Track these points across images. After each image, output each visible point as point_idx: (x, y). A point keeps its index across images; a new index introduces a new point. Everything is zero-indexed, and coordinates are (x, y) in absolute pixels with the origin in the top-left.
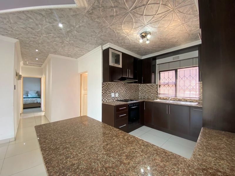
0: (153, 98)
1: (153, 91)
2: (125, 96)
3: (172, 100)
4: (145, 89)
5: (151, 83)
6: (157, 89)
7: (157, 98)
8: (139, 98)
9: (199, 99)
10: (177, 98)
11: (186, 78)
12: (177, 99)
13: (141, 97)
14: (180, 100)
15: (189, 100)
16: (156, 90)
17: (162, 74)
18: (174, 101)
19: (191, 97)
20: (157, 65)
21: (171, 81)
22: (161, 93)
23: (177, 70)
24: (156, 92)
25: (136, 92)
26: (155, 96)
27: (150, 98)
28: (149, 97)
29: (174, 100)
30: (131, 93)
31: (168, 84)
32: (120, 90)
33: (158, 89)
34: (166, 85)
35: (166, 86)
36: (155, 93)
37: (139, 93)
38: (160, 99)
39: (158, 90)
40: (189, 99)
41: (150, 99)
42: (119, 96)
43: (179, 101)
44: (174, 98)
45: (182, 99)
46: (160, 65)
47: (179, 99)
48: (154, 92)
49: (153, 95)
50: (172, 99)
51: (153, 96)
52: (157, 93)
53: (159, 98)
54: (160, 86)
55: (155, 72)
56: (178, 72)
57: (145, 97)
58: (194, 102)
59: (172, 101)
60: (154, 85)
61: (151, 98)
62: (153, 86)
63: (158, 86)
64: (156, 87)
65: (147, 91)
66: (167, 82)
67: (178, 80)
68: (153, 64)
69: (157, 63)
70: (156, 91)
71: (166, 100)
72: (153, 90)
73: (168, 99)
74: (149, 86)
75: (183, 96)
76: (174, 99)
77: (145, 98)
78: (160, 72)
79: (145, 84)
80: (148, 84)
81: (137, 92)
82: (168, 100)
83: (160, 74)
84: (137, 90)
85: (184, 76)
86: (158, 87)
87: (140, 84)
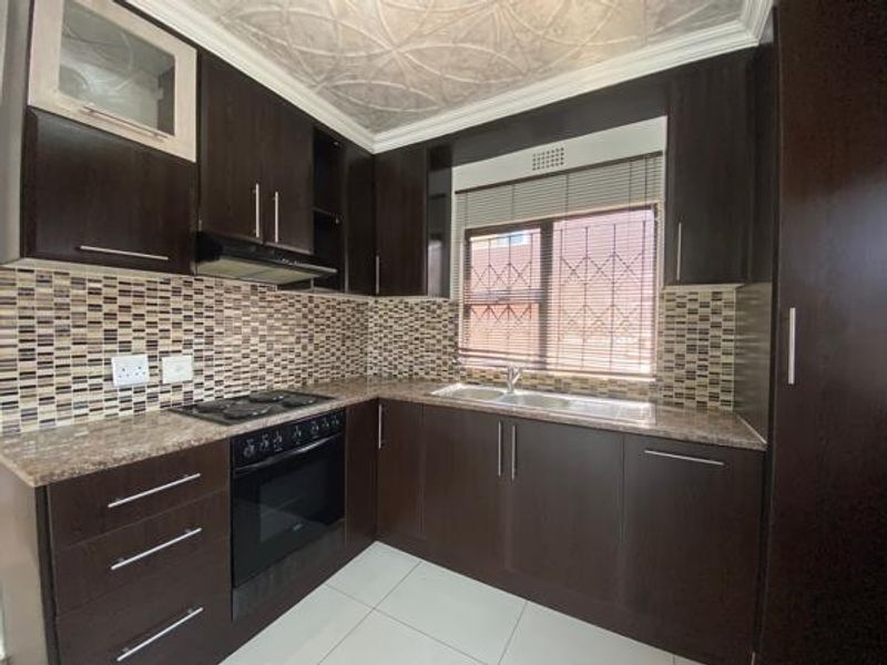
0: (433, 375)
1: (434, 337)
2: (261, 373)
3: (526, 388)
4: (396, 326)
5: (422, 294)
6: (451, 326)
7: (455, 373)
8: (370, 372)
9: (654, 380)
10: (550, 373)
11: (592, 270)
12: (549, 382)
13: (376, 370)
14: (561, 387)
15: (603, 384)
16: (450, 334)
17: (479, 244)
18: (532, 393)
19: (616, 368)
20: (454, 197)
21: (519, 286)
22: (471, 346)
23: (551, 227)
24: (446, 342)
25: (348, 343)
26: (445, 364)
27: (422, 373)
28: (416, 369)
29: (534, 388)
30: (311, 347)
31: (505, 301)
32: (209, 329)
33: (457, 325)
34: (496, 304)
35: (498, 309)
36: (445, 347)
37: (370, 349)
38: (469, 378)
39: (456, 334)
40: (605, 378)
41: (422, 379)
42: (198, 372)
43: (558, 391)
44: (533, 372)
45: (575, 379)
46: (470, 195)
47: (558, 380)
48: (439, 341)
49: (434, 356)
50: (526, 378)
51: (433, 362)
52: (455, 346)
53: (464, 373)
54: (467, 309)
55: (443, 236)
56: (556, 236)
57: (396, 367)
58: (629, 399)
59: (526, 393)
60: (440, 307)
61: (427, 373)
62: (434, 312)
63: (457, 310)
64: (450, 314)
65: (406, 338)
66: (499, 287)
67: (555, 279)
68: (432, 193)
69: (456, 187)
70: (451, 340)
71: (496, 384)
72: (434, 332)
73: (503, 379)
74: (417, 309)
75: (579, 363)
76: (534, 377)
77: (396, 373)
78: (469, 233)
79: (396, 299)
80: (412, 300)
81: (357, 343)
82: (504, 385)
83: (468, 245)
84: (354, 332)
85: (586, 258)
86: (457, 316)
87: (371, 300)
